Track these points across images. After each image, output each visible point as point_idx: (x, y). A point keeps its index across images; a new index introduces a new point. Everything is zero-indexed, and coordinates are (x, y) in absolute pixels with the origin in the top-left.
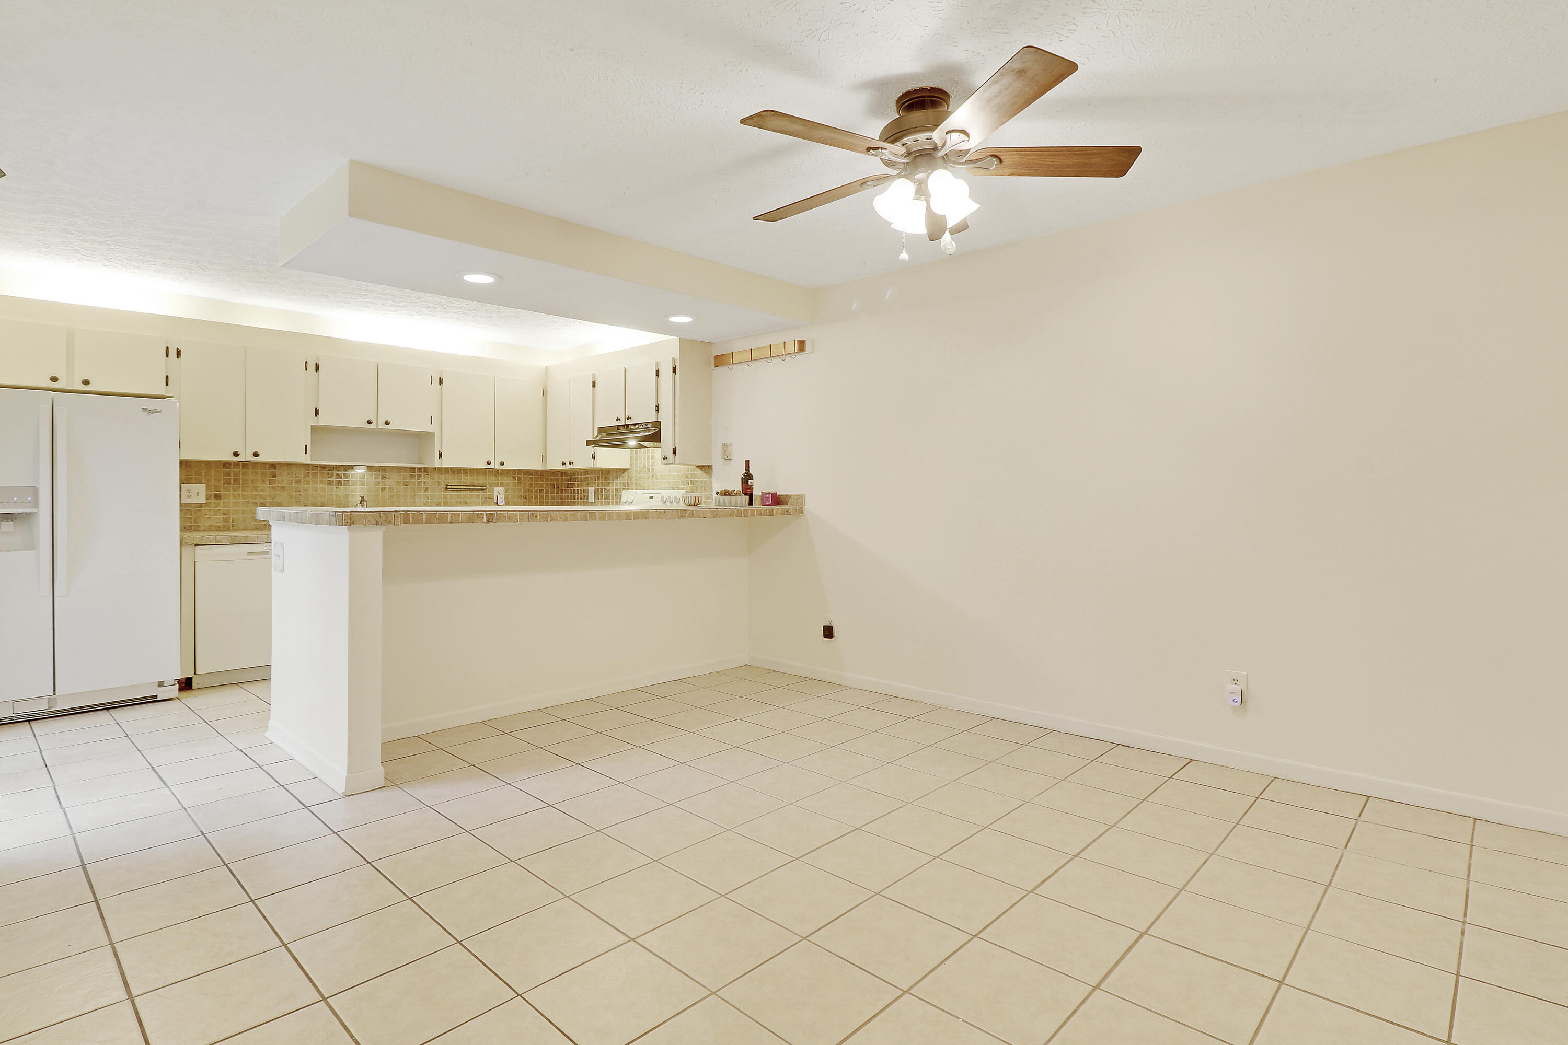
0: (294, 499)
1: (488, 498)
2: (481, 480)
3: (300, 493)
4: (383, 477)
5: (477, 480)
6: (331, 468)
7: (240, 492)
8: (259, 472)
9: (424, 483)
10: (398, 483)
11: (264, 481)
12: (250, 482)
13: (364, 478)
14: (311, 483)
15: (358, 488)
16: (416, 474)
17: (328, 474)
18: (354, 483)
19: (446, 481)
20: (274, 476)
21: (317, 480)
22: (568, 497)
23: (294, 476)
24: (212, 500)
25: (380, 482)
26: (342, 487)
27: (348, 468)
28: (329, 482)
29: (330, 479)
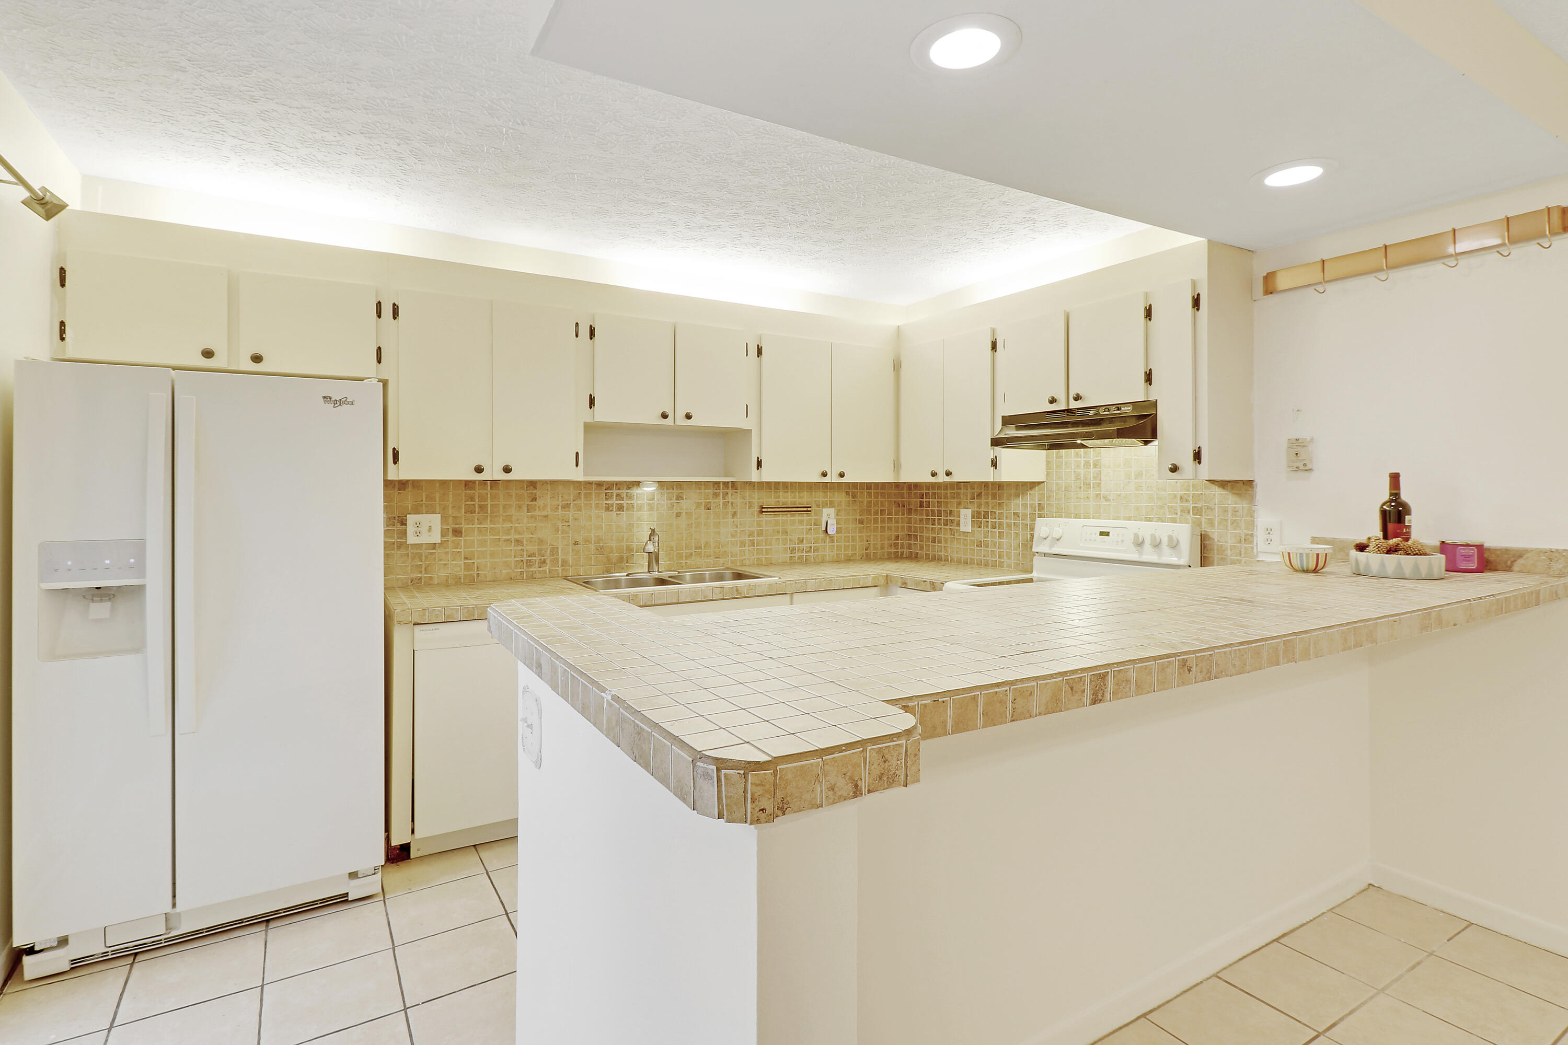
0: (560, 532)
1: (815, 524)
2: (804, 499)
3: (569, 524)
4: (679, 498)
5: (800, 497)
6: (610, 485)
7: (488, 525)
8: (514, 494)
9: (732, 504)
10: (698, 505)
11: (520, 507)
12: (502, 509)
13: (653, 499)
14: (583, 509)
15: (645, 514)
16: (721, 491)
17: (607, 496)
18: (640, 508)
19: (761, 500)
20: (534, 499)
21: (591, 504)
22: (921, 520)
23: (560, 498)
24: (450, 537)
25: (675, 504)
26: (624, 513)
27: (633, 485)
28: (607, 506)
29: (609, 502)
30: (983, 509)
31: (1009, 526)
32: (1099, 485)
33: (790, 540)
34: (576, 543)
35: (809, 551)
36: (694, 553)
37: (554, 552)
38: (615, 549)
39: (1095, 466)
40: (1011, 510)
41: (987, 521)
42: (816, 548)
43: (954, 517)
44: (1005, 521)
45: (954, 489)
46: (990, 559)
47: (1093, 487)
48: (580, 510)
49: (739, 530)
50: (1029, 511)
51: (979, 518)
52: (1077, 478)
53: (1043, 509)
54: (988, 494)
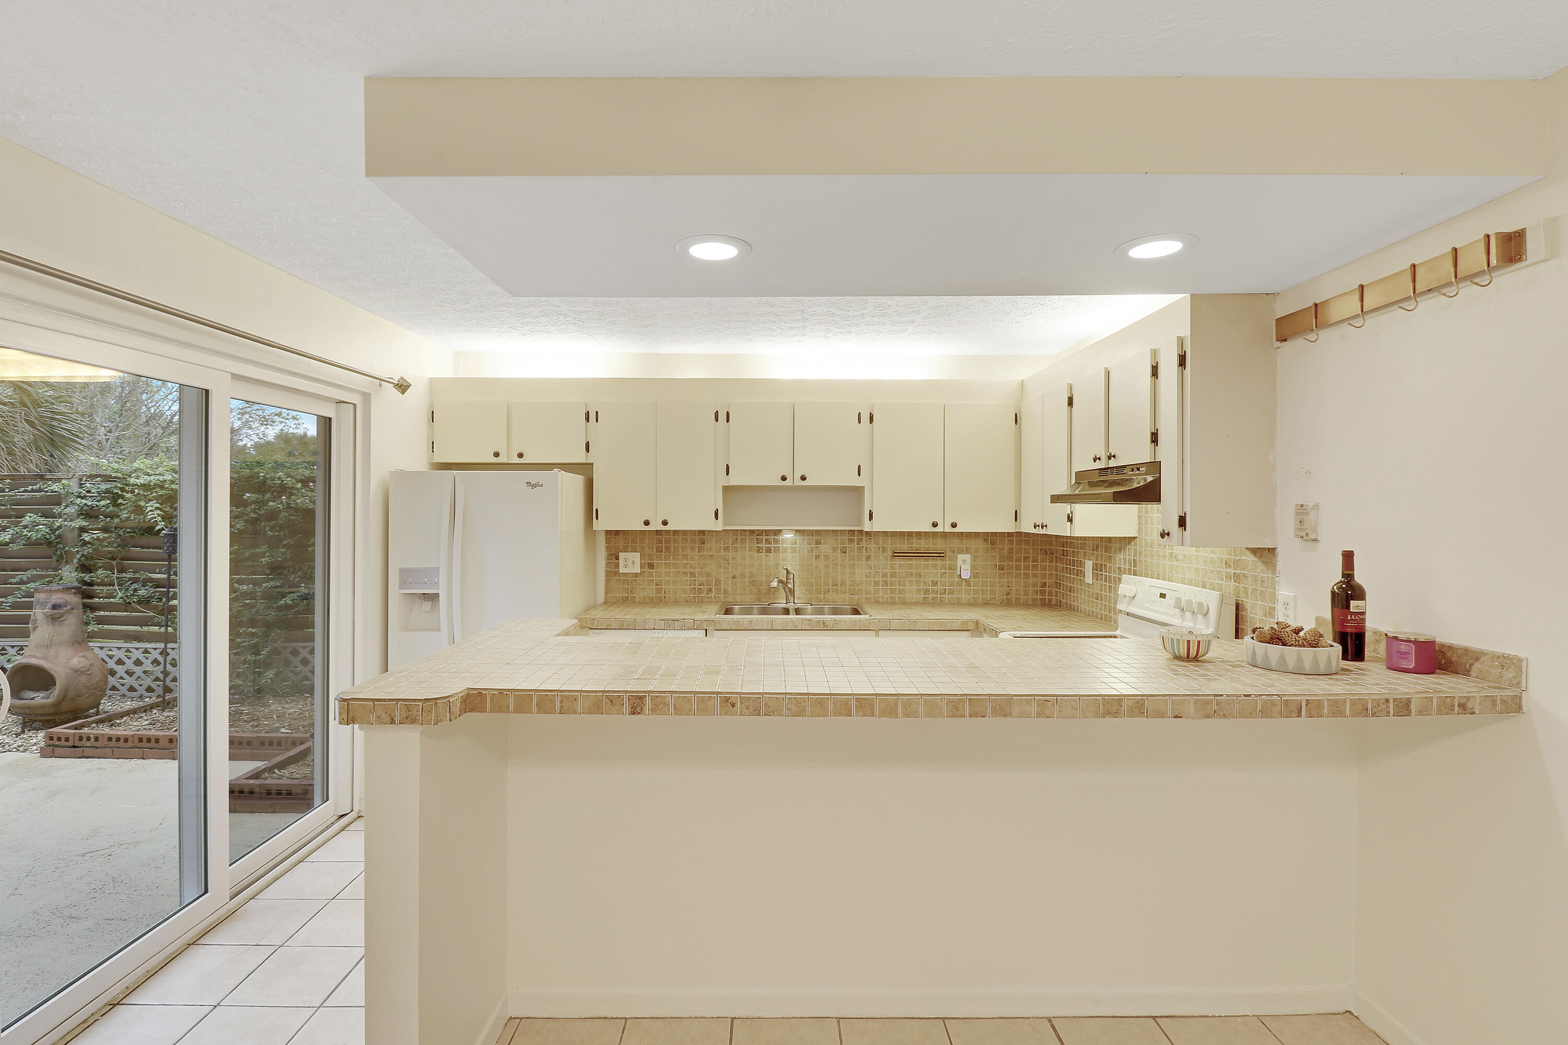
0: (721, 568)
1: (949, 569)
2: (938, 546)
3: (728, 562)
4: (818, 542)
5: (934, 544)
6: (760, 533)
7: (672, 561)
8: (689, 540)
9: (866, 549)
10: (835, 549)
11: (693, 548)
12: (680, 550)
13: (796, 544)
14: (739, 550)
15: (789, 555)
16: (856, 538)
18: (785, 551)
19: (893, 547)
20: (704, 543)
21: (746, 547)
22: (1063, 569)
23: (722, 542)
24: (646, 569)
25: (814, 549)
26: (772, 554)
27: (778, 533)
28: (758, 549)
29: (759, 545)
30: (1098, 563)
33: (924, 583)
34: (734, 577)
35: (945, 593)
36: (831, 589)
37: (718, 583)
38: (764, 583)
40: (1113, 565)
41: (1102, 574)
42: (950, 591)
43: (1082, 567)
45: (1082, 540)
46: (1103, 612)
48: (737, 552)
49: (872, 571)
51: (1096, 571)
53: (1127, 566)
54: (1103, 548)
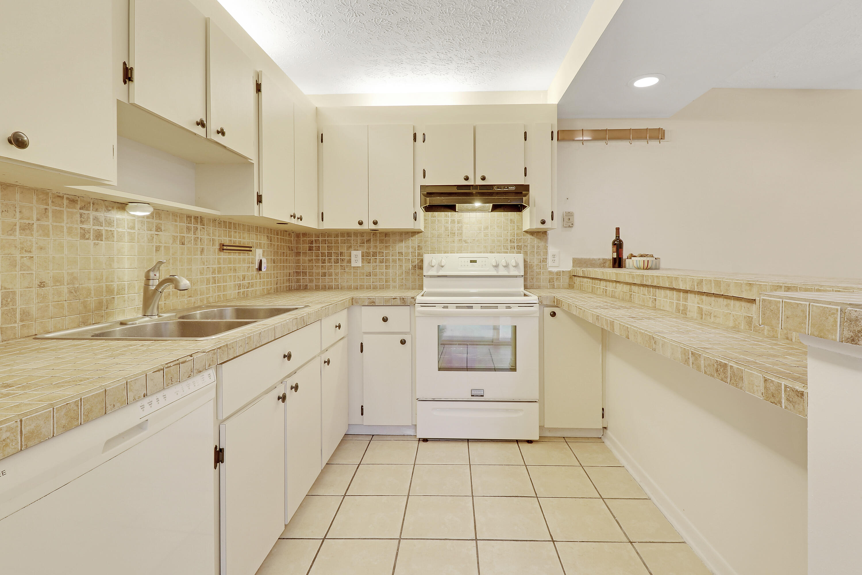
0: (18, 268)
2: (246, 239)
4: (158, 229)
6: (87, 204)
10: (175, 238)
13: (133, 228)
17: (81, 215)
18: (121, 238)
19: (220, 238)
21: (62, 227)
22: (310, 261)
25: (155, 236)
26: (103, 242)
27: (113, 208)
28: (82, 231)
29: (84, 226)
30: (371, 250)
31: (394, 261)
32: (461, 234)
34: (42, 285)
35: (248, 288)
37: (9, 300)
39: (458, 223)
40: (396, 250)
41: (376, 259)
42: (252, 284)
43: (345, 257)
44: (391, 258)
45: (344, 237)
46: (378, 284)
47: (457, 235)
48: (48, 235)
49: (205, 267)
50: (410, 250)
51: (368, 257)
52: (446, 229)
53: (421, 249)
54: (376, 240)
